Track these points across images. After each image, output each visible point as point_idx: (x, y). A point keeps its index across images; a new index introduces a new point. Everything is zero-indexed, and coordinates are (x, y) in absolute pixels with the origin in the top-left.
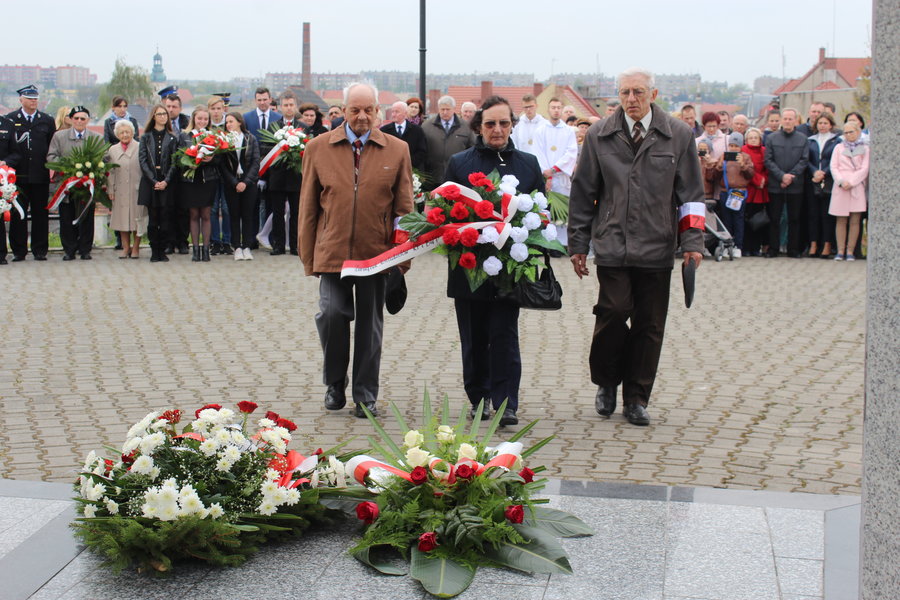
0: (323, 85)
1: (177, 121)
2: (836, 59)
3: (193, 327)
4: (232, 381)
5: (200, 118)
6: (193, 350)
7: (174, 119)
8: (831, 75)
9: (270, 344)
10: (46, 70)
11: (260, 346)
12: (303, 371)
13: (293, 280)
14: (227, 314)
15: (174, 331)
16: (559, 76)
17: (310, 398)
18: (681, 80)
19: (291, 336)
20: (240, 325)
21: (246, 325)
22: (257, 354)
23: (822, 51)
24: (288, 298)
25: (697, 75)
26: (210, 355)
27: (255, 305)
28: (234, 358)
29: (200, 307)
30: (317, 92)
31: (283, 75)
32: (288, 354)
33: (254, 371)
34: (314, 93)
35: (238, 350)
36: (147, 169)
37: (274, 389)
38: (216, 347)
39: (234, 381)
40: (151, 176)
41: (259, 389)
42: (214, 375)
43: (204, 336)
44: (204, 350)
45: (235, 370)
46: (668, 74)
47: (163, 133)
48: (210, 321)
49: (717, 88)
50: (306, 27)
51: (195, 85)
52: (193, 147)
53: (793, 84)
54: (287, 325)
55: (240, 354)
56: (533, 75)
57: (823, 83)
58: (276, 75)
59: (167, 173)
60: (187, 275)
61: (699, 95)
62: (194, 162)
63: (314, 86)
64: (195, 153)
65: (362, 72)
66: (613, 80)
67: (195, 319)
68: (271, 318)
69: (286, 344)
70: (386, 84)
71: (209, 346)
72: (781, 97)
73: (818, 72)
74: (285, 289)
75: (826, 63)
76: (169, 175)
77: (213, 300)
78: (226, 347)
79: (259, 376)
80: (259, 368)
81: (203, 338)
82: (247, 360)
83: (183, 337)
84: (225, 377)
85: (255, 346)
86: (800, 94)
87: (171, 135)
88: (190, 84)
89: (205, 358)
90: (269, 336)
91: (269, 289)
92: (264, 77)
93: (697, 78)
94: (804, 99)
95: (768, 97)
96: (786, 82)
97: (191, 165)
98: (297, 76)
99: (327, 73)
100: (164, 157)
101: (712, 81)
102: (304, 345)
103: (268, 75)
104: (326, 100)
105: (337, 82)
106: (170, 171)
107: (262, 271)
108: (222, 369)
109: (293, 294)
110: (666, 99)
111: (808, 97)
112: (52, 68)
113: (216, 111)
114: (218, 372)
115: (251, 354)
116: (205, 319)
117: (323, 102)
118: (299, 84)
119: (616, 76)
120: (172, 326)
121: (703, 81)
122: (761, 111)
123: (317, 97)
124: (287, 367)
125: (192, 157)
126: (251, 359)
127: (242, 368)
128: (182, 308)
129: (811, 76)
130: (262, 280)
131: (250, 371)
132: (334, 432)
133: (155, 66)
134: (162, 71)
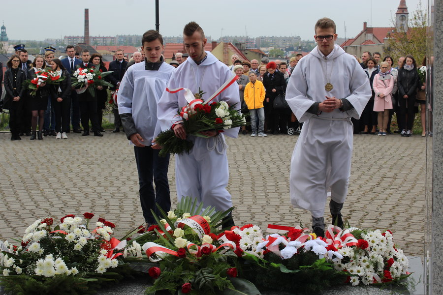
0: (96, 43)
1: (25, 64)
2: (372, 28)
3: (40, 175)
4: (66, 204)
5: (38, 61)
6: (42, 188)
7: (24, 63)
8: (370, 37)
9: (84, 184)
11: (78, 185)
12: (103, 197)
13: (91, 149)
14: (57, 168)
15: (30, 178)
16: (224, 38)
17: (109, 212)
18: (290, 39)
19: (94, 179)
20: (65, 174)
21: (69, 174)
22: (77, 189)
23: (365, 24)
24: (89, 159)
25: (299, 37)
26: (52, 190)
27: (72, 163)
28: (65, 191)
29: (42, 164)
30: (93, 47)
31: (74, 38)
32: (93, 188)
33: (77, 198)
34: (91, 47)
35: (66, 187)
36: (9, 90)
37: (89, 207)
38: (54, 186)
39: (66, 203)
40: (11, 93)
41: (80, 208)
42: (55, 201)
43: (47, 180)
44: (48, 187)
45: (66, 197)
46: (283, 36)
47: (17, 70)
48: (49, 171)
49: (309, 44)
50: (87, 11)
52: (35, 79)
53: (350, 41)
54: (91, 173)
55: (68, 189)
56: (210, 37)
57: (366, 41)
58: (70, 38)
59: (20, 91)
60: (32, 147)
61: (300, 48)
62: (36, 87)
63: (91, 43)
64: (37, 82)
65: (117, 36)
66: (253, 39)
67: (40, 171)
68: (82, 170)
69: (93, 184)
70: (131, 42)
71: (50, 185)
73: (363, 35)
74: (88, 154)
75: (367, 30)
76: (21, 93)
77: (49, 160)
78: (60, 185)
79: (80, 201)
80: (79, 196)
81: (46, 181)
82: (72, 192)
83: (35, 181)
84: (61, 202)
85: (75, 185)
86: (354, 47)
87: (22, 71)
89: (49, 192)
90: (82, 179)
91: (79, 154)
92: (63, 38)
93: (298, 38)
94: (356, 50)
96: (347, 40)
97: (34, 88)
98: (82, 38)
99: (98, 36)
100: (18, 83)
101: (306, 40)
102: (102, 184)
103: (65, 37)
104: (98, 51)
105: (104, 41)
106: (22, 90)
107: (73, 144)
108: (59, 198)
109: (92, 157)
111: (358, 48)
113: (50, 59)
114: (57, 199)
115: (73, 189)
116: (46, 171)
117: (97, 52)
118: (83, 42)
119: (255, 38)
120: (28, 175)
121: (302, 40)
123: (94, 49)
124: (95, 196)
125: (35, 84)
126: (75, 192)
127: (69, 197)
128: (32, 164)
129: (360, 37)
130: (74, 149)
131: (74, 198)
132: (125, 230)
133: (2, 32)
134: (6, 35)
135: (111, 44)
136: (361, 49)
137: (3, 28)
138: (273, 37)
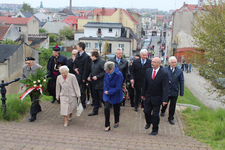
2: (187, 4)
8: (186, 8)
10: (18, 5)
18: (154, 10)
23: (184, 3)
49: (161, 12)
51: (50, 9)
53: (178, 10)
72: (174, 13)
75: (185, 5)
88: (49, 8)
94: (180, 13)
95: (172, 13)
110: (150, 14)
111: (181, 13)
112: (20, 5)
121: (158, 10)
122: (170, 16)
133: (41, 4)
134: (42, 5)
135: (83, 10)
136: (182, 13)
137: (41, 3)
138: (147, 9)
